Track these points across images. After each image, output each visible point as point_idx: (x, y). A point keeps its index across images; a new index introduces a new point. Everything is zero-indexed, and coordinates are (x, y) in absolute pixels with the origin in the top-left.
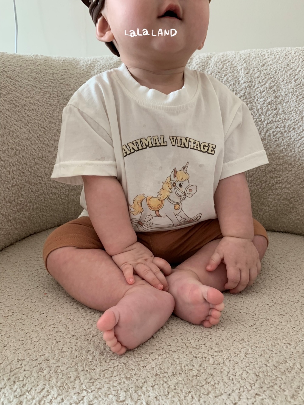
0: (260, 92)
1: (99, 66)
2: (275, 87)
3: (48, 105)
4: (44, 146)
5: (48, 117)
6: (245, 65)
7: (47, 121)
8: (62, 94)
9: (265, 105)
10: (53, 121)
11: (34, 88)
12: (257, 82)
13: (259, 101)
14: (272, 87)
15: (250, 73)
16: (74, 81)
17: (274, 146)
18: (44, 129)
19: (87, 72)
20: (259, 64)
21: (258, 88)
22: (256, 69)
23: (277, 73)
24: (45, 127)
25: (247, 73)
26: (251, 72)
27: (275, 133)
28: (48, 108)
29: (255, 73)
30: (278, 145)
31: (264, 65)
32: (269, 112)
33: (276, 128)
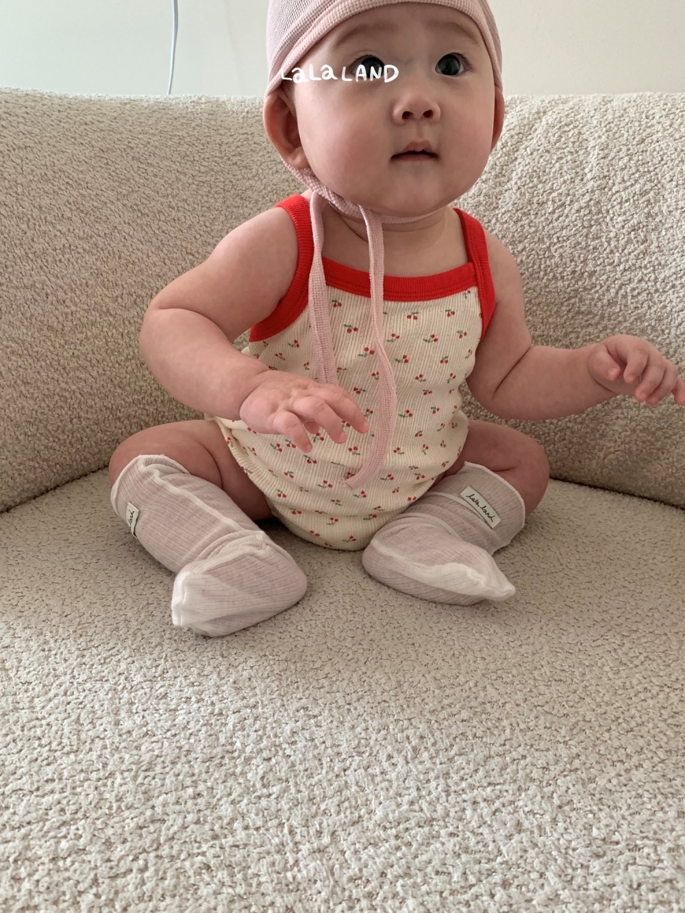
0: (621, 203)
2: (652, 192)
3: (205, 209)
5: (202, 233)
6: (604, 137)
7: (199, 242)
8: (233, 186)
9: (624, 231)
11: (181, 177)
12: (619, 179)
13: (615, 222)
15: (610, 158)
17: (632, 320)
18: (191, 257)
20: (634, 139)
21: (618, 192)
22: (624, 149)
23: (662, 162)
25: (604, 158)
26: (612, 155)
27: (635, 293)
29: (620, 159)
30: (639, 318)
31: (643, 141)
32: (630, 248)
33: (640, 281)
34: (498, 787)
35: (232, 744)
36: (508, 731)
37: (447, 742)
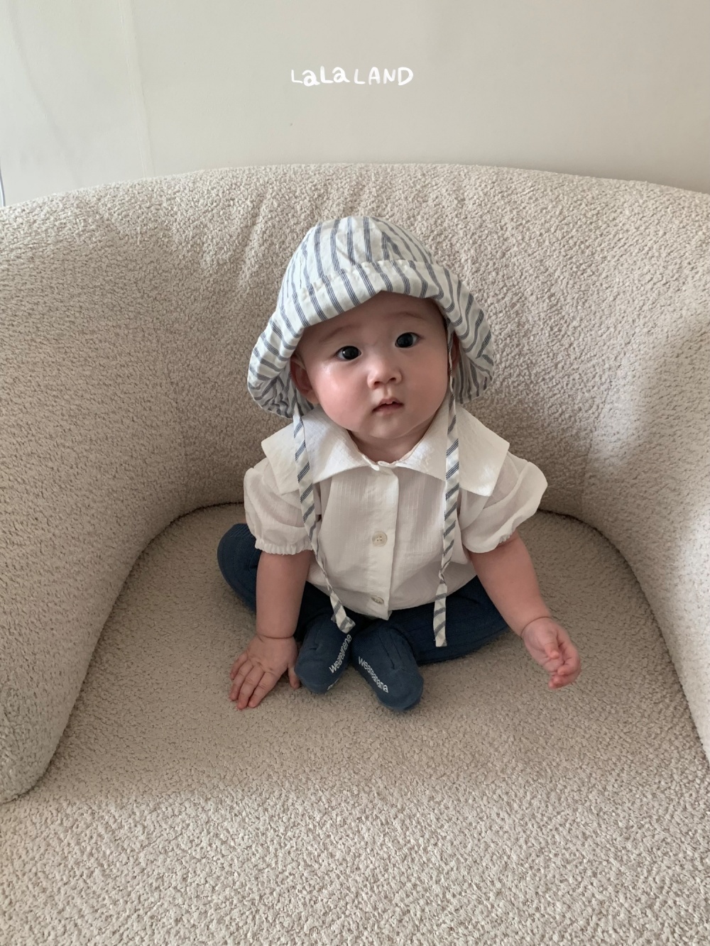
1: (209, 242)
2: (518, 305)
3: (145, 353)
4: (153, 432)
5: (150, 378)
6: (472, 251)
7: (150, 387)
8: (160, 322)
10: (158, 381)
11: (118, 330)
12: (492, 294)
14: (513, 305)
15: (481, 272)
16: (175, 288)
17: (515, 403)
18: (148, 404)
19: (193, 262)
20: (497, 252)
21: (492, 304)
22: (491, 263)
23: (523, 277)
24: (150, 399)
25: (476, 272)
26: (482, 269)
27: (516, 384)
28: (147, 361)
29: (489, 273)
30: (520, 401)
31: (504, 255)
32: (508, 350)
33: (519, 375)
34: (562, 813)
35: (409, 841)
36: (548, 770)
37: (522, 791)
